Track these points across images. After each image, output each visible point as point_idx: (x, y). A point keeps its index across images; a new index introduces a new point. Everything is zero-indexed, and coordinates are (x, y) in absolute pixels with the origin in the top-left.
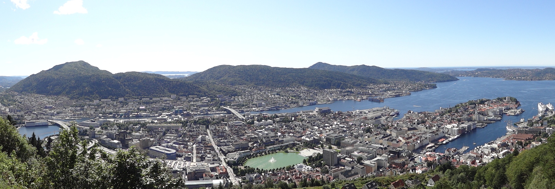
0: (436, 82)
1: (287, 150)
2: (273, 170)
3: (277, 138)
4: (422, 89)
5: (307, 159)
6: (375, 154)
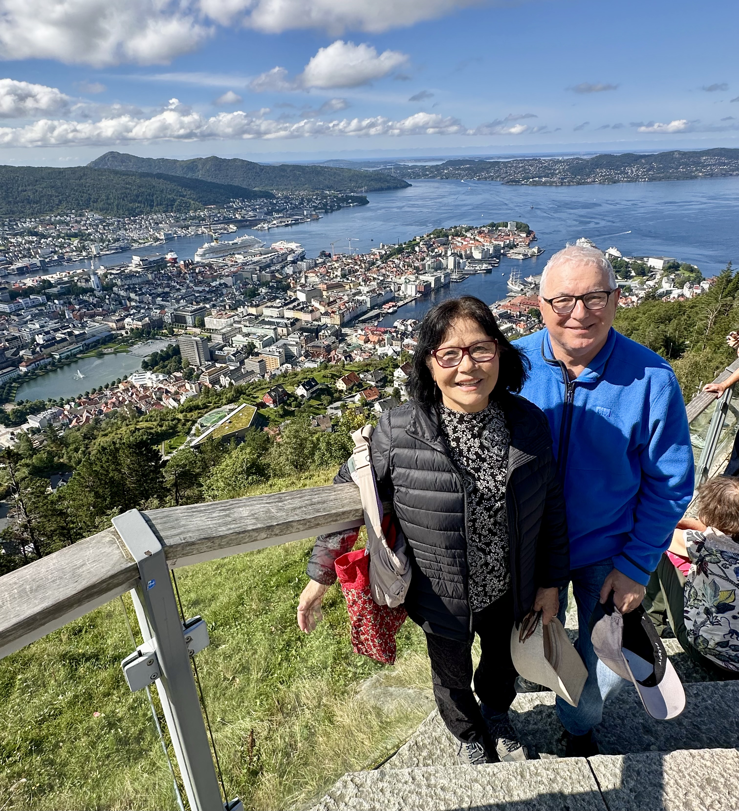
0: (366, 191)
1: (99, 349)
2: (85, 395)
5: (149, 359)
6: (276, 335)
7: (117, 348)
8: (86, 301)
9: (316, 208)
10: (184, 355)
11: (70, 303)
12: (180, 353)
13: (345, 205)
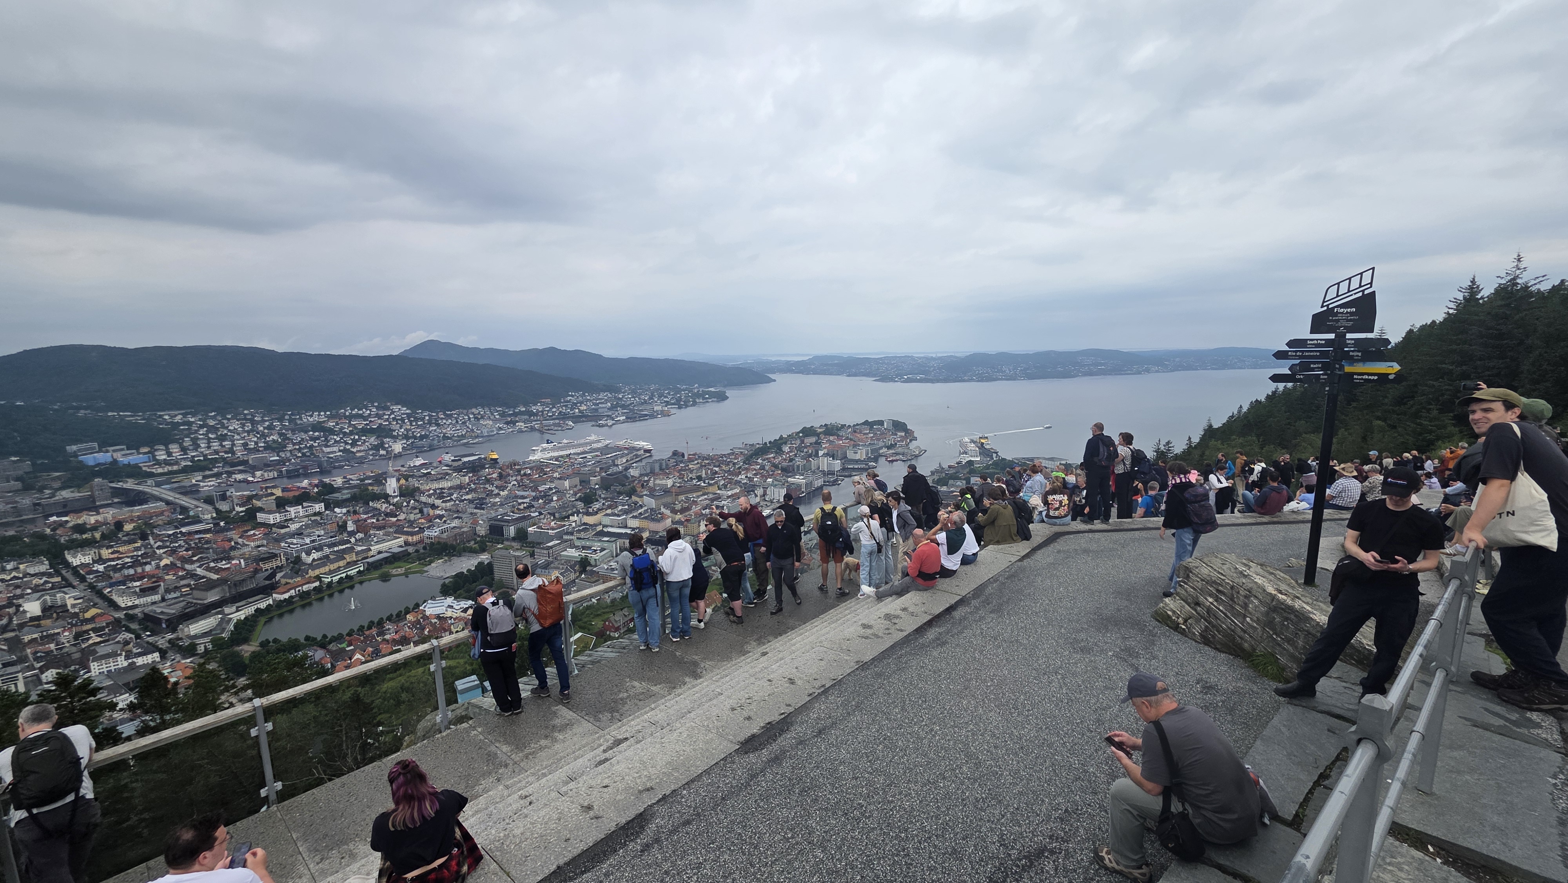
0: (725, 386)
1: (387, 570)
2: (358, 630)
3: (347, 546)
4: (695, 404)
5: (450, 582)
6: (616, 548)
7: (410, 568)
8: (376, 509)
9: (667, 404)
10: (497, 575)
11: (355, 512)
12: (493, 574)
13: (701, 401)
